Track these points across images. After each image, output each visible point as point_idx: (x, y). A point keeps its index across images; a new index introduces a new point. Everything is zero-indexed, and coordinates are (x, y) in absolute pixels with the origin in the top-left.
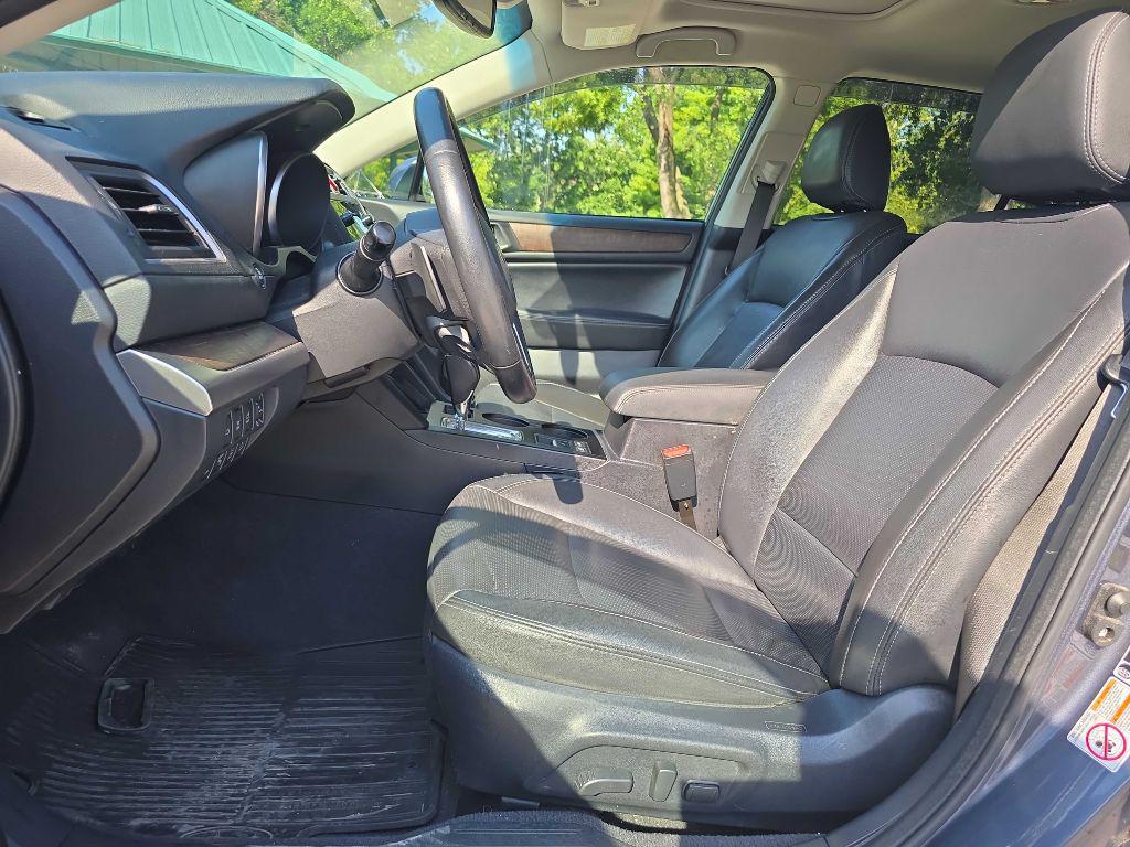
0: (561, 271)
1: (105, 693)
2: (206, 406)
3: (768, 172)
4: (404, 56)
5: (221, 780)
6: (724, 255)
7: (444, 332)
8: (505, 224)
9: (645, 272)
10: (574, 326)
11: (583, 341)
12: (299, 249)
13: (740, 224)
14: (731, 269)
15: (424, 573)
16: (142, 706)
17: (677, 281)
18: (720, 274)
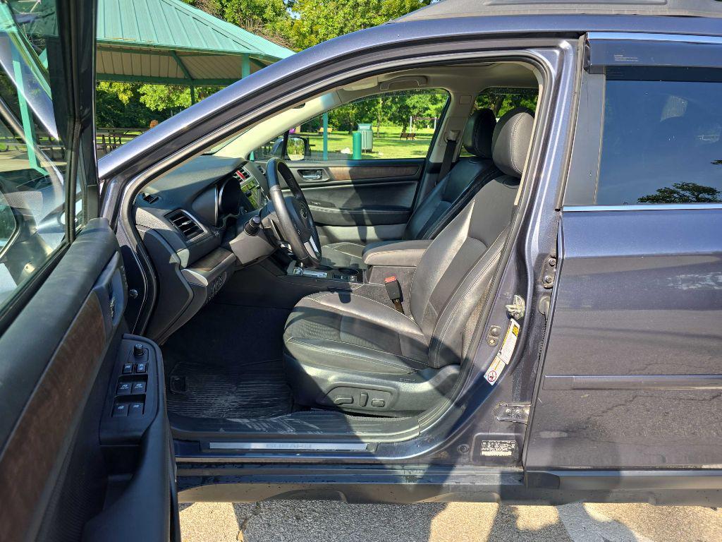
0: (355, 188)
1: (171, 380)
2: (206, 283)
3: (452, 136)
4: (290, 12)
5: (215, 408)
6: (435, 176)
7: (283, 246)
8: (327, 168)
9: (397, 186)
10: (363, 215)
11: (368, 222)
12: (230, 215)
13: (441, 160)
14: (438, 183)
15: (283, 331)
16: (185, 385)
17: (413, 190)
18: (432, 186)
